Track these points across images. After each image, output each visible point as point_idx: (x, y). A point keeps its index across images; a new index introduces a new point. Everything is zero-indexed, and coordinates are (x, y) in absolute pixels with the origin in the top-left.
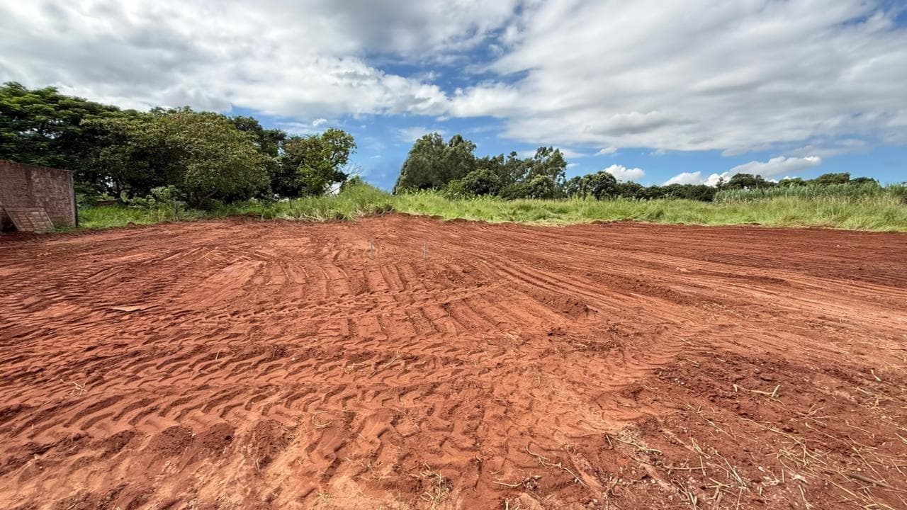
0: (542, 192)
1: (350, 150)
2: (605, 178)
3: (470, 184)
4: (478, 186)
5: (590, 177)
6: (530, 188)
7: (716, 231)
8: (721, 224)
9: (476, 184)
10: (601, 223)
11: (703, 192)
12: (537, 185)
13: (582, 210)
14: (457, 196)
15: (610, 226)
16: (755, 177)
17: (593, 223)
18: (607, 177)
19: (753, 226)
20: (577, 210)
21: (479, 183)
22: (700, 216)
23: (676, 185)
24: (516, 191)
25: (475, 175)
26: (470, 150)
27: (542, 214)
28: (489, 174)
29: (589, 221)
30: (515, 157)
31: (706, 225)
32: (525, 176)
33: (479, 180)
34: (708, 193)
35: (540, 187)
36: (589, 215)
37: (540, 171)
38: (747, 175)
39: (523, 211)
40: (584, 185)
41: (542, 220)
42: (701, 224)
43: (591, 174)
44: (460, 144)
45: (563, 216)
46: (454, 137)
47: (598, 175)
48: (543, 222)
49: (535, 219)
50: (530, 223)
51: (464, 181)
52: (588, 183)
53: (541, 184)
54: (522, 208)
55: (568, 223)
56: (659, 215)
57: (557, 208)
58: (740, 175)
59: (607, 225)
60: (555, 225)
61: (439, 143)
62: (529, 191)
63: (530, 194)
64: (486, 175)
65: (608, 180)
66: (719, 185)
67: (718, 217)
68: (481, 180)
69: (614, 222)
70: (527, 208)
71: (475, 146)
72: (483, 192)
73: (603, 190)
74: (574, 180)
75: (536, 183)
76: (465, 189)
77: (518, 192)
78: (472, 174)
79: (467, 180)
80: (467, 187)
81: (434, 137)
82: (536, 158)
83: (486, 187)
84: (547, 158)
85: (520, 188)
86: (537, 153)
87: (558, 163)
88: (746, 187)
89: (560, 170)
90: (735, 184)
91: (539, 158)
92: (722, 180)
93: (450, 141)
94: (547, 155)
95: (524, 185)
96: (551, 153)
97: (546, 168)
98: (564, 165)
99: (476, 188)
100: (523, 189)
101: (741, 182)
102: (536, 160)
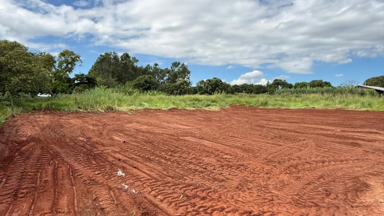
0: (184, 89)
2: (218, 81)
3: (139, 84)
5: (210, 81)
6: (176, 87)
9: (143, 84)
12: (181, 85)
16: (283, 81)
19: (313, 109)
21: (145, 83)
25: (142, 79)
26: (135, 63)
27: (208, 103)
28: (150, 78)
30: (158, 67)
32: (165, 78)
33: (145, 82)
35: (182, 86)
37: (175, 76)
38: (280, 80)
40: (206, 85)
41: (210, 107)
43: (210, 79)
44: (128, 59)
45: (216, 104)
46: (124, 54)
49: (207, 106)
51: (135, 82)
52: (208, 84)
57: (212, 100)
58: (276, 80)
60: (217, 110)
61: (116, 58)
63: (177, 90)
64: (149, 78)
65: (219, 83)
68: (146, 82)
71: (138, 61)
72: (148, 89)
73: (217, 88)
74: (200, 82)
75: (180, 84)
76: (136, 87)
77: (169, 89)
78: (140, 78)
79: (137, 81)
80: (137, 85)
81: (113, 54)
82: (172, 68)
83: (149, 85)
84: (177, 68)
85: (171, 87)
86: (172, 65)
87: (185, 71)
88: (279, 86)
89: (186, 75)
90: (275, 84)
91: (173, 69)
92: (268, 82)
93: (122, 56)
94: (177, 66)
95: (173, 85)
96: (180, 66)
97: (179, 74)
98: (189, 73)
99: (143, 86)
100: (172, 87)
101: (277, 83)
102: (171, 70)
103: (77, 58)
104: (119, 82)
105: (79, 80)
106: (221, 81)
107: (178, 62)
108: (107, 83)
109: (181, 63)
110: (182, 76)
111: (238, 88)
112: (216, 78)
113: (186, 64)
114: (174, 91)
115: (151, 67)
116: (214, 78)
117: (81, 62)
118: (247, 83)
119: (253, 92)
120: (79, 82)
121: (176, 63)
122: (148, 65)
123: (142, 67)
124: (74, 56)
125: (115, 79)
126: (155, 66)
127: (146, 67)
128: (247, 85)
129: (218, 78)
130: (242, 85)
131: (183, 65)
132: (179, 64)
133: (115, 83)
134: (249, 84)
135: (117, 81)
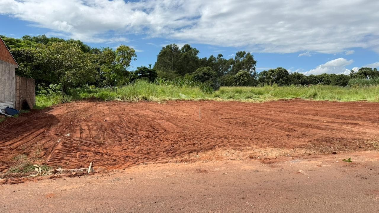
0: (243, 81)
1: (133, 58)
2: (282, 72)
3: (198, 76)
4: (202, 77)
5: (272, 71)
6: (235, 78)
7: (345, 104)
8: (348, 100)
9: (202, 76)
10: (283, 100)
11: (341, 79)
13: (271, 92)
14: (192, 84)
15: (289, 102)
16: (373, 70)
17: (279, 100)
18: (283, 71)
20: (268, 93)
21: (203, 75)
22: (337, 96)
23: (325, 74)
24: (227, 80)
25: (200, 71)
26: (196, 54)
27: (250, 96)
28: (209, 70)
29: (276, 99)
30: (222, 57)
31: (340, 101)
32: (229, 69)
33: (203, 74)
34: (345, 79)
35: (241, 78)
36: (275, 96)
37: (239, 67)
38: (368, 69)
39: (238, 94)
40: (268, 76)
41: (249, 99)
42: (338, 101)
43: (273, 69)
44: (189, 51)
45: (260, 96)
46: (185, 46)
47: (278, 70)
48: (250, 100)
49: (246, 98)
50: (244, 101)
51: (194, 74)
52: (271, 74)
53: (242, 75)
54: (237, 92)
55: (264, 100)
56: (315, 95)
57: (257, 92)
58: (363, 69)
59: (287, 101)
60: (258, 102)
61: (176, 49)
62: (235, 80)
63: (236, 82)
65: (284, 73)
66: (351, 75)
67: (347, 96)
68: (204, 74)
69: (291, 100)
70: (240, 92)
71: (198, 52)
73: (280, 79)
74: (262, 73)
75: (239, 75)
76: (195, 79)
77: (228, 81)
78: (198, 70)
79: (196, 73)
80: (196, 78)
81: (173, 46)
82: (236, 58)
83: (208, 78)
84: (242, 58)
85: (229, 78)
86: (236, 55)
87: (250, 61)
88: (368, 76)
89: (252, 66)
90: (361, 74)
91: (238, 59)
92: (352, 71)
93: (183, 49)
94: (242, 56)
95: (231, 77)
96: (245, 56)
97: (243, 65)
98: (255, 63)
99: (202, 78)
100: (231, 79)
101: (365, 73)
102: (236, 60)
103: (132, 53)
104: (178, 74)
105: (141, 73)
106: (286, 71)
107: (243, 52)
108: (167, 75)
109: (247, 53)
110: (247, 67)
111: (314, 78)
112: (280, 68)
113: (251, 53)
114: (232, 83)
115: (215, 58)
116: (278, 68)
117: (136, 57)
118: (327, 73)
119: (331, 84)
120: (141, 74)
121: (241, 52)
122: (212, 56)
123: (205, 59)
124: (130, 51)
125: (175, 71)
126: (219, 57)
127: (210, 59)
128: (326, 75)
129: (283, 68)
130: (320, 76)
131: (249, 54)
132: (244, 53)
133: (175, 75)
134: (329, 74)
135: (176, 73)
